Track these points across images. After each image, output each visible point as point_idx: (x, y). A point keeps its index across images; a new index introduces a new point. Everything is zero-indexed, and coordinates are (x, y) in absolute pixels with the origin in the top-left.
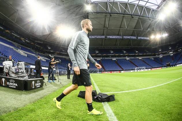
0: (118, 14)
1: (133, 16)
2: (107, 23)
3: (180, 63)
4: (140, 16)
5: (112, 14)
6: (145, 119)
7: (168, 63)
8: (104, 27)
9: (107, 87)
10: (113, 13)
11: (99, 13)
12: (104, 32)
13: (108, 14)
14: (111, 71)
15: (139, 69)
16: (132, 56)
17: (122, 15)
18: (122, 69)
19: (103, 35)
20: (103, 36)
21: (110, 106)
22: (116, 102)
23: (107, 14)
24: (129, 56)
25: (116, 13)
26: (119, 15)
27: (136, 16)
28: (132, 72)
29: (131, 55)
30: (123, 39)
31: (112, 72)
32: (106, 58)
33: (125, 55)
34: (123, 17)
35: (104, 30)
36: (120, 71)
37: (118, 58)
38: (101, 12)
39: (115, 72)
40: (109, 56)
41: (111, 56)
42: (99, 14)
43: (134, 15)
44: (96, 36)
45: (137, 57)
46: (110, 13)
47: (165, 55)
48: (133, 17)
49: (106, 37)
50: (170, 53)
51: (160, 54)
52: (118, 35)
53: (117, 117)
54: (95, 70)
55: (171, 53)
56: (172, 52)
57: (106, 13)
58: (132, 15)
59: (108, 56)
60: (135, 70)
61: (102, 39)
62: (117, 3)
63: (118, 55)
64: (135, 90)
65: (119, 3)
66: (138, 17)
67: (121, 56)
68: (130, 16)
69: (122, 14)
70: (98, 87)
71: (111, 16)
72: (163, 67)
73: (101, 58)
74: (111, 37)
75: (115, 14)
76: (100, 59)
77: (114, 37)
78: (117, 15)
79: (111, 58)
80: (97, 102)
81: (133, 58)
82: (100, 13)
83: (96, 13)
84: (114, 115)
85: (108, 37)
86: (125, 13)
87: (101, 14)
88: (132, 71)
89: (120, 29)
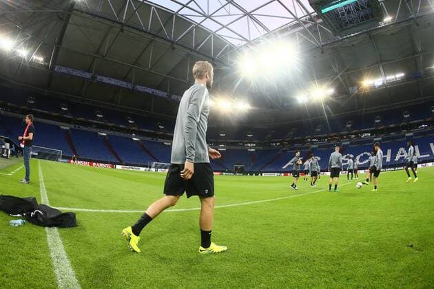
0: (141, 31)
1: (175, 46)
2: (107, 45)
3: (272, 170)
4: (191, 50)
5: (125, 28)
6: (138, 274)
7: (239, 166)
8: (98, 52)
9: (68, 195)
10: (129, 26)
11: (98, 16)
12: (92, 63)
13: (118, 26)
14: (91, 161)
15: (160, 168)
16: (148, 135)
17: (150, 37)
18: (119, 159)
19: (89, 71)
20: (87, 74)
21: (62, 237)
22: (79, 230)
23: (115, 24)
24: (138, 133)
25: (137, 29)
26: (142, 33)
27: (182, 49)
28: (142, 172)
29: (146, 132)
30: (132, 91)
31: (94, 164)
32: (82, 128)
33: (129, 130)
34: (151, 41)
35: (94, 60)
36: (113, 164)
37: (112, 133)
38: (103, 15)
39: (101, 165)
40: (92, 123)
41: (96, 124)
42: (97, 19)
43: (178, 44)
44: (70, 70)
45: (160, 138)
46: (122, 24)
47: (232, 147)
48: (173, 48)
49: (94, 78)
50: (249, 145)
51: (221, 143)
52: (124, 79)
53: (72, 263)
54: (53, 153)
55: (251, 147)
56: (252, 145)
57: (114, 22)
58: (173, 42)
59: (90, 124)
60: (150, 167)
61: (83, 79)
62: (151, 6)
63: (113, 126)
64: (132, 212)
65: (156, 8)
66: (189, 51)
67: (120, 130)
68: (169, 44)
69: (149, 33)
70: (47, 194)
71: (122, 30)
72: (226, 172)
73: (72, 126)
74: (106, 80)
75: (134, 31)
76: (68, 128)
77: (113, 82)
78: (137, 32)
79: (94, 130)
80: (35, 226)
81: (149, 139)
82: (101, 17)
83: (91, 14)
84: (66, 257)
85: (99, 77)
86: (159, 35)
87: (102, 20)
88: (143, 169)
89: (132, 67)
